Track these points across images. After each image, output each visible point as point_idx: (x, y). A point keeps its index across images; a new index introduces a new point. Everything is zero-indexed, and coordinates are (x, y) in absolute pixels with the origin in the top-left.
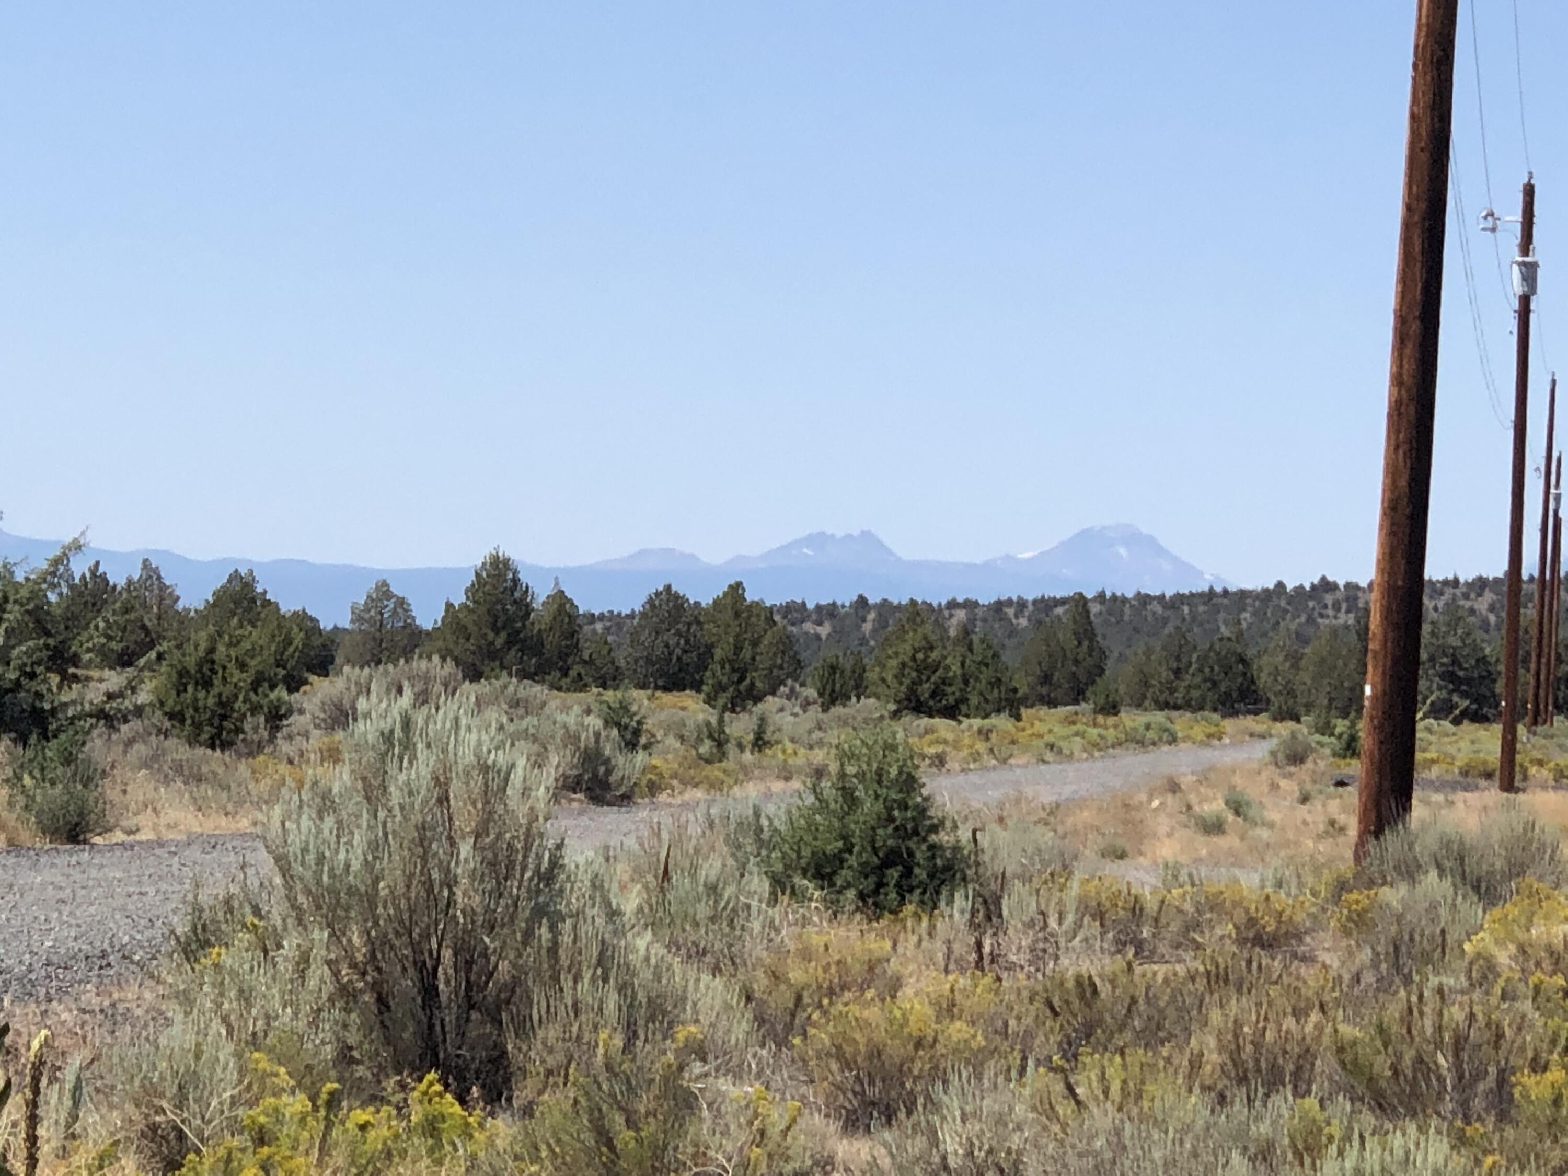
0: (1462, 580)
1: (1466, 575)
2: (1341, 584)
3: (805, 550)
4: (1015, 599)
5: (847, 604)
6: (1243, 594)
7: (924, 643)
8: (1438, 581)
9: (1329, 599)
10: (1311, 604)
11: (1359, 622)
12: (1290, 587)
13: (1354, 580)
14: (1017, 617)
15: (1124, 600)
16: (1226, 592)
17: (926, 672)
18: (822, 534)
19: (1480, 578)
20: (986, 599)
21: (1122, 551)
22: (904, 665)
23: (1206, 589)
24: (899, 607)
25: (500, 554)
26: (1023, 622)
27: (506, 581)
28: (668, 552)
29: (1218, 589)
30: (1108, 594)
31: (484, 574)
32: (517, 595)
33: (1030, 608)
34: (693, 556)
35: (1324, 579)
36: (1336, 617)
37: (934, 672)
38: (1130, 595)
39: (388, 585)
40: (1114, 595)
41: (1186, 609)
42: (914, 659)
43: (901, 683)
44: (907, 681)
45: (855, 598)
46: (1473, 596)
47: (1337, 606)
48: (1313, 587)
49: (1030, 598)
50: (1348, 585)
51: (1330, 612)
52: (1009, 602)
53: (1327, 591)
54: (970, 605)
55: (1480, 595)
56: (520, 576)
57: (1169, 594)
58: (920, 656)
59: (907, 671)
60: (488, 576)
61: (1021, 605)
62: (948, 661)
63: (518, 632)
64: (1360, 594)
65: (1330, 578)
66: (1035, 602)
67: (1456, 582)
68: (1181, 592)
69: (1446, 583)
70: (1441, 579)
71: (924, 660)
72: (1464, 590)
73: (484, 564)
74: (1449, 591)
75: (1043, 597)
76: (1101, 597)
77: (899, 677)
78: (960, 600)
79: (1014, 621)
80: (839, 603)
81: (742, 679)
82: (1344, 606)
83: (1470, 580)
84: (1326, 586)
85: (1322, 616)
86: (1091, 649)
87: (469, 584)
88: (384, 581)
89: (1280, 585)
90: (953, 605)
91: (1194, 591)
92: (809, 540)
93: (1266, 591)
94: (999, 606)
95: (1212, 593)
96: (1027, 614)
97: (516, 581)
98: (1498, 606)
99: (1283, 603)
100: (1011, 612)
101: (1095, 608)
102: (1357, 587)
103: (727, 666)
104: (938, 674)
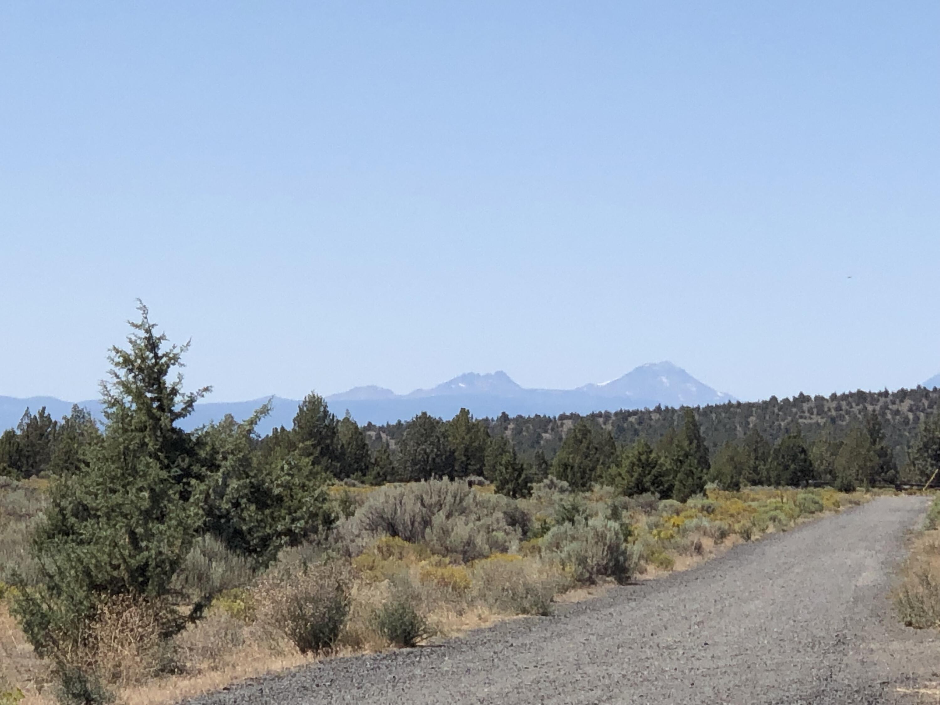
0: (890, 392)
1: (893, 389)
2: (813, 397)
3: (461, 385)
4: (603, 412)
5: (495, 419)
6: (750, 405)
7: (645, 449)
8: (875, 393)
9: (805, 406)
10: (794, 410)
11: (869, 423)
12: (780, 399)
13: (821, 395)
14: (605, 424)
15: (673, 411)
16: (739, 404)
17: (648, 468)
18: (471, 374)
19: (902, 390)
20: (584, 413)
21: (664, 380)
22: (633, 464)
23: (727, 402)
24: (529, 420)
25: (316, 395)
26: (609, 427)
27: (319, 412)
28: (373, 388)
29: (734, 402)
30: (663, 408)
31: (305, 409)
32: (327, 422)
33: (613, 418)
34: (389, 391)
35: (801, 394)
36: (811, 418)
37: (654, 467)
38: (677, 407)
39: (232, 417)
40: (667, 408)
41: (714, 416)
42: (640, 460)
43: (632, 476)
44: (636, 475)
45: (500, 415)
46: (898, 401)
47: (810, 411)
48: (795, 398)
49: (613, 412)
50: (817, 398)
51: (807, 414)
52: (600, 415)
53: (802, 402)
54: (574, 417)
55: (902, 401)
56: (328, 409)
57: (702, 406)
58: (643, 457)
59: (635, 467)
60: (307, 409)
61: (607, 416)
62: (662, 460)
63: (328, 446)
64: (825, 402)
65: (806, 394)
66: (616, 414)
67: (886, 393)
68: (710, 405)
69: (880, 394)
70: (877, 392)
71: (647, 460)
72: (891, 398)
73: (305, 402)
74: (882, 400)
75: (621, 410)
76: (658, 409)
77: (630, 472)
78: (568, 414)
79: (603, 426)
80: (490, 418)
81: (519, 475)
82: (815, 411)
83: (896, 391)
84: (803, 398)
85: (801, 417)
86: (698, 447)
87: (296, 415)
88: (230, 415)
89: (774, 399)
90: (563, 417)
91: (718, 404)
92: (464, 378)
93: (765, 402)
94: (593, 416)
95: (730, 405)
96: (610, 422)
97: (326, 412)
98: (914, 408)
99: (776, 410)
100: (601, 420)
101: (655, 416)
102: (823, 398)
103: (510, 468)
104: (656, 469)
